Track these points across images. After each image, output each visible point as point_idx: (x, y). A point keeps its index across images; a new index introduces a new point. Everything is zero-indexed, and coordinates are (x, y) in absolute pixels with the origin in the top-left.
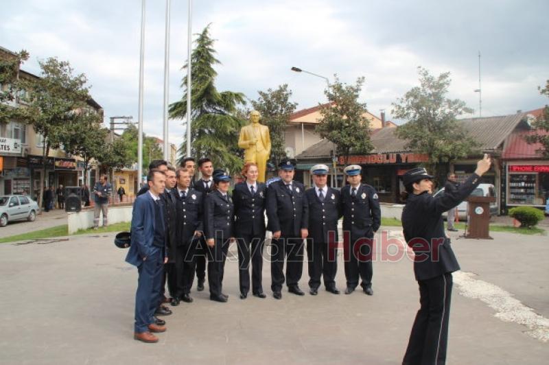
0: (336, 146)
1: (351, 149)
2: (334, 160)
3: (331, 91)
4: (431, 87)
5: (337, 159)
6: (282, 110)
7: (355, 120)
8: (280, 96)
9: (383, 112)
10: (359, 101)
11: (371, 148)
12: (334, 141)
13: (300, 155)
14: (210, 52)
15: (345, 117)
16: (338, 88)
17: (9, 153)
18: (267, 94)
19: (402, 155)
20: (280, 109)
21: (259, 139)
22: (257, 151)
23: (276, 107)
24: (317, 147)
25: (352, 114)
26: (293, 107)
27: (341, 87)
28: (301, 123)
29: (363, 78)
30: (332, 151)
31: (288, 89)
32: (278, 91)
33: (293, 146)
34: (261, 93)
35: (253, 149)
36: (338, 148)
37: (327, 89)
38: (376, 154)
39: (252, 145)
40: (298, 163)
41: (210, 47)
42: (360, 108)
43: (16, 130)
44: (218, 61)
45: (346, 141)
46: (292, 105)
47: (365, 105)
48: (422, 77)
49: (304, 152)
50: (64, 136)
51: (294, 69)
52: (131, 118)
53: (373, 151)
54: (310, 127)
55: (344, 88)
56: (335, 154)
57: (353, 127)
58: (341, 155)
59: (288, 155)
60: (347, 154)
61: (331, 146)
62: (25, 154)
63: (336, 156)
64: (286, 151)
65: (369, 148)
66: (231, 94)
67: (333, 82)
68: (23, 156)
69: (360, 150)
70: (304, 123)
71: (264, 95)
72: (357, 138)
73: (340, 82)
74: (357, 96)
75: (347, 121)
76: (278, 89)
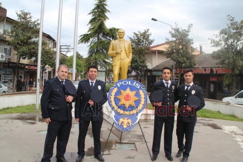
0: (175, 63)
1: (183, 65)
2: (173, 71)
3: (173, 32)
5: (175, 70)
6: (146, 43)
7: (186, 48)
8: (145, 35)
9: (201, 45)
11: (195, 65)
12: (174, 60)
13: (154, 67)
14: (105, 6)
15: (181, 47)
16: (177, 30)
18: (138, 34)
19: (214, 69)
20: (145, 42)
21: (123, 49)
22: (121, 59)
23: (143, 41)
24: (164, 63)
25: (185, 45)
26: (152, 41)
27: (179, 29)
28: (156, 50)
29: (192, 24)
30: (173, 66)
31: (149, 31)
32: (144, 33)
33: (151, 63)
34: (135, 33)
35: (118, 57)
36: (176, 64)
37: (171, 31)
38: (198, 68)
40: (153, 71)
42: (189, 42)
44: (109, 11)
45: (181, 60)
46: (151, 41)
47: (192, 40)
49: (157, 66)
51: (153, 19)
53: (196, 66)
54: (160, 53)
55: (180, 30)
56: (174, 67)
57: (185, 52)
58: (177, 68)
59: (148, 67)
60: (181, 67)
61: (172, 63)
63: (175, 68)
64: (147, 65)
65: (194, 64)
67: (174, 27)
68: (7, 62)
69: (189, 65)
70: (158, 50)
71: (137, 35)
72: (188, 59)
73: (178, 27)
74: (188, 35)
75: (182, 49)
76: (144, 31)
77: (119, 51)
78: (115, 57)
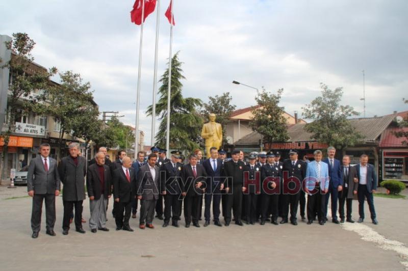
0: (263, 136)
1: (273, 139)
2: (261, 147)
3: (260, 98)
4: (329, 97)
5: (263, 145)
6: (225, 110)
7: (277, 119)
8: (224, 100)
9: (296, 112)
10: (279, 105)
11: (288, 138)
12: (262, 133)
13: (236, 142)
14: (178, 71)
15: (270, 116)
16: (265, 96)
17: (37, 136)
18: (214, 99)
19: (309, 143)
20: (224, 109)
21: (215, 131)
22: (213, 140)
23: (221, 108)
24: (249, 136)
25: (275, 115)
26: (233, 108)
27: (267, 95)
28: (238, 119)
29: (282, 89)
30: (260, 140)
31: (230, 95)
32: (222, 97)
33: (232, 136)
34: (210, 98)
35: (211, 139)
36: (264, 138)
37: (257, 97)
38: (291, 142)
39: (210, 136)
40: (235, 147)
41: (178, 67)
42: (280, 110)
43: (41, 120)
44: (183, 77)
45: (270, 133)
46: (232, 107)
47: (283, 108)
48: (323, 90)
49: (240, 140)
50: (75, 125)
51: (235, 82)
52: (118, 113)
53: (289, 140)
54: (244, 122)
55: (269, 96)
56: (262, 141)
57: (275, 123)
58: (266, 143)
59: (229, 142)
60: (271, 142)
61: (259, 136)
62: (47, 136)
63: (263, 143)
64: (227, 139)
65: (286, 138)
66: (192, 99)
67: (261, 92)
68: (46, 138)
69: (280, 139)
70: (240, 119)
71: (213, 100)
72: (278, 131)
73: (266, 92)
74: (278, 102)
75: (271, 119)
76: (223, 95)
77: (212, 133)
78: (208, 138)
